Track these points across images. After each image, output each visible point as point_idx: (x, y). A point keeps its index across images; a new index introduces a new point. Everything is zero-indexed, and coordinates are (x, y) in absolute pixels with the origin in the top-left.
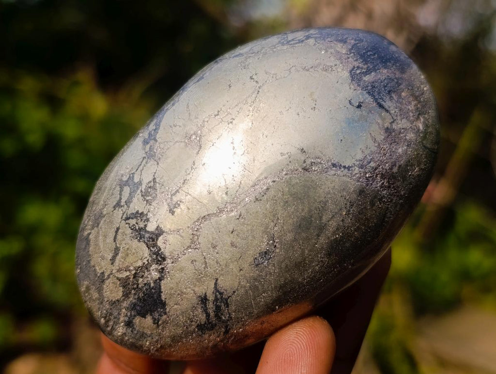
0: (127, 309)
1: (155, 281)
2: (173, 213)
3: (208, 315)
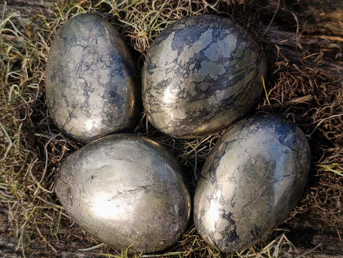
0: (225, 241)
1: (233, 231)
2: (234, 207)
3: (254, 236)
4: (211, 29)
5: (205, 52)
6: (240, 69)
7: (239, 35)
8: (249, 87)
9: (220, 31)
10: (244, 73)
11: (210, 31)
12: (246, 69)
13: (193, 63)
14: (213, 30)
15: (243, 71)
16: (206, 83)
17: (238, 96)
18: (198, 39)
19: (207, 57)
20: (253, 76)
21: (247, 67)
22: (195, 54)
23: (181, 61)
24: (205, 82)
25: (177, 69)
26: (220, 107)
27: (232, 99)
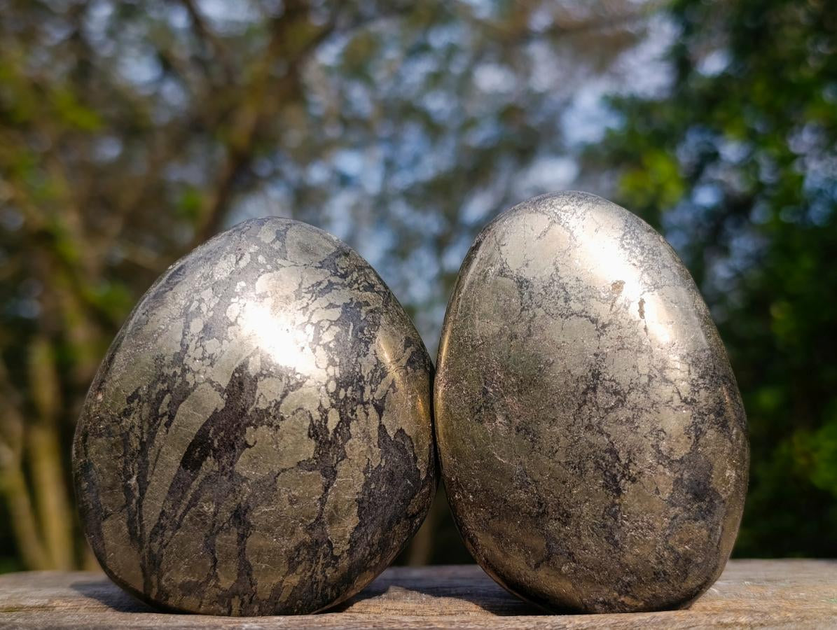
4: (343, 552)
5: (324, 480)
6: (194, 506)
7: (255, 593)
8: (133, 481)
9: (314, 565)
10: (176, 505)
11: (341, 547)
12: (177, 519)
13: (335, 431)
14: (336, 553)
15: (183, 507)
16: (268, 405)
17: (152, 436)
18: (360, 502)
19: (311, 471)
20: (141, 517)
21: (179, 527)
22: (344, 457)
23: (367, 414)
24: (273, 404)
25: (362, 389)
26: (184, 371)
27: (165, 414)
